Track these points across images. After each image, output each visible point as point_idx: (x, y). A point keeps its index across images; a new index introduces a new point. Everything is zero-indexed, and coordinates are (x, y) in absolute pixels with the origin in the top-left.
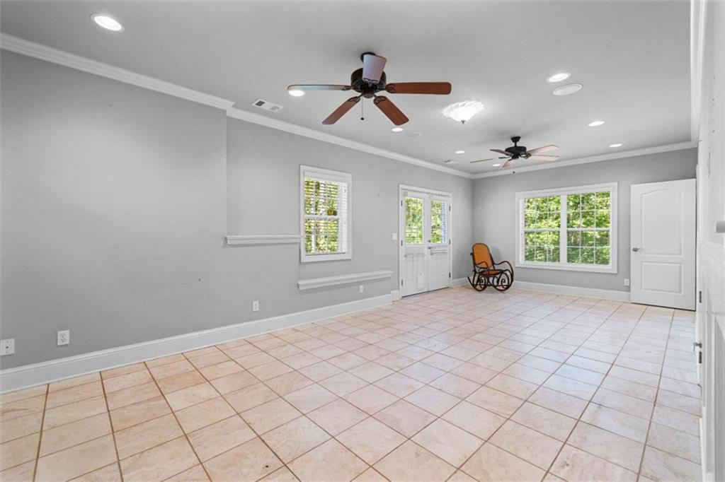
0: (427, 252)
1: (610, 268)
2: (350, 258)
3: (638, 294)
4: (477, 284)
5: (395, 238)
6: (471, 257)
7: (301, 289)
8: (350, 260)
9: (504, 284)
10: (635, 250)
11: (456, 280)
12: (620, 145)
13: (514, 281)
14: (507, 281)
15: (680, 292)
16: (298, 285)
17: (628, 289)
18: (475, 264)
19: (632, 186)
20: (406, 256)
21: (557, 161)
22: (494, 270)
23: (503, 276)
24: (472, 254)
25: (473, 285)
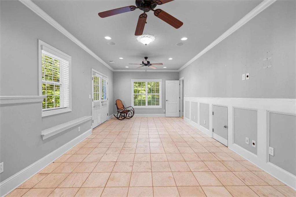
0: (101, 104)
1: (160, 106)
2: (71, 111)
3: (167, 114)
4: (119, 117)
5: (90, 97)
6: (116, 105)
7: (44, 139)
8: (70, 112)
9: (129, 116)
10: (167, 101)
11: (110, 116)
12: (166, 67)
13: (135, 114)
14: (131, 114)
15: (176, 112)
16: (42, 136)
17: (165, 113)
18: (118, 109)
19: (166, 81)
20: (94, 107)
21: (156, 69)
22: (126, 110)
23: (129, 112)
24: (116, 104)
25: (117, 118)
